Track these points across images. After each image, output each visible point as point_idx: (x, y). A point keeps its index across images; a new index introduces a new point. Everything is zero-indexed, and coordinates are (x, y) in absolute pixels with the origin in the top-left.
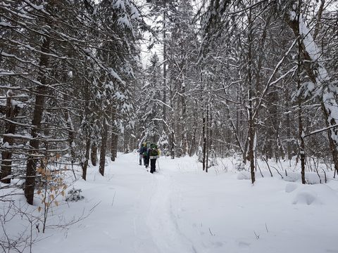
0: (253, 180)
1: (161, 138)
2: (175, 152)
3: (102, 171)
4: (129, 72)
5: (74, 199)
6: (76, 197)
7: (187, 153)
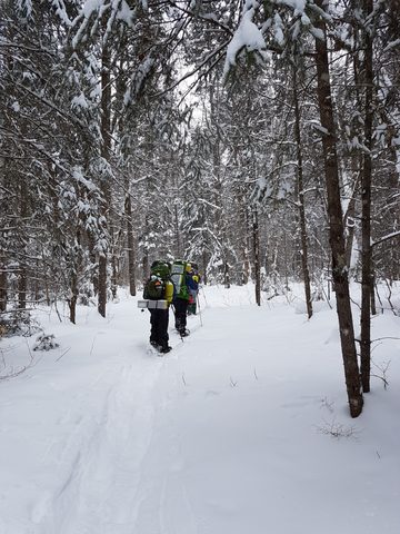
0: (310, 313)
1: (214, 257)
2: (230, 277)
3: (102, 311)
4: (104, 171)
5: (45, 348)
6: (47, 345)
7: (250, 278)
